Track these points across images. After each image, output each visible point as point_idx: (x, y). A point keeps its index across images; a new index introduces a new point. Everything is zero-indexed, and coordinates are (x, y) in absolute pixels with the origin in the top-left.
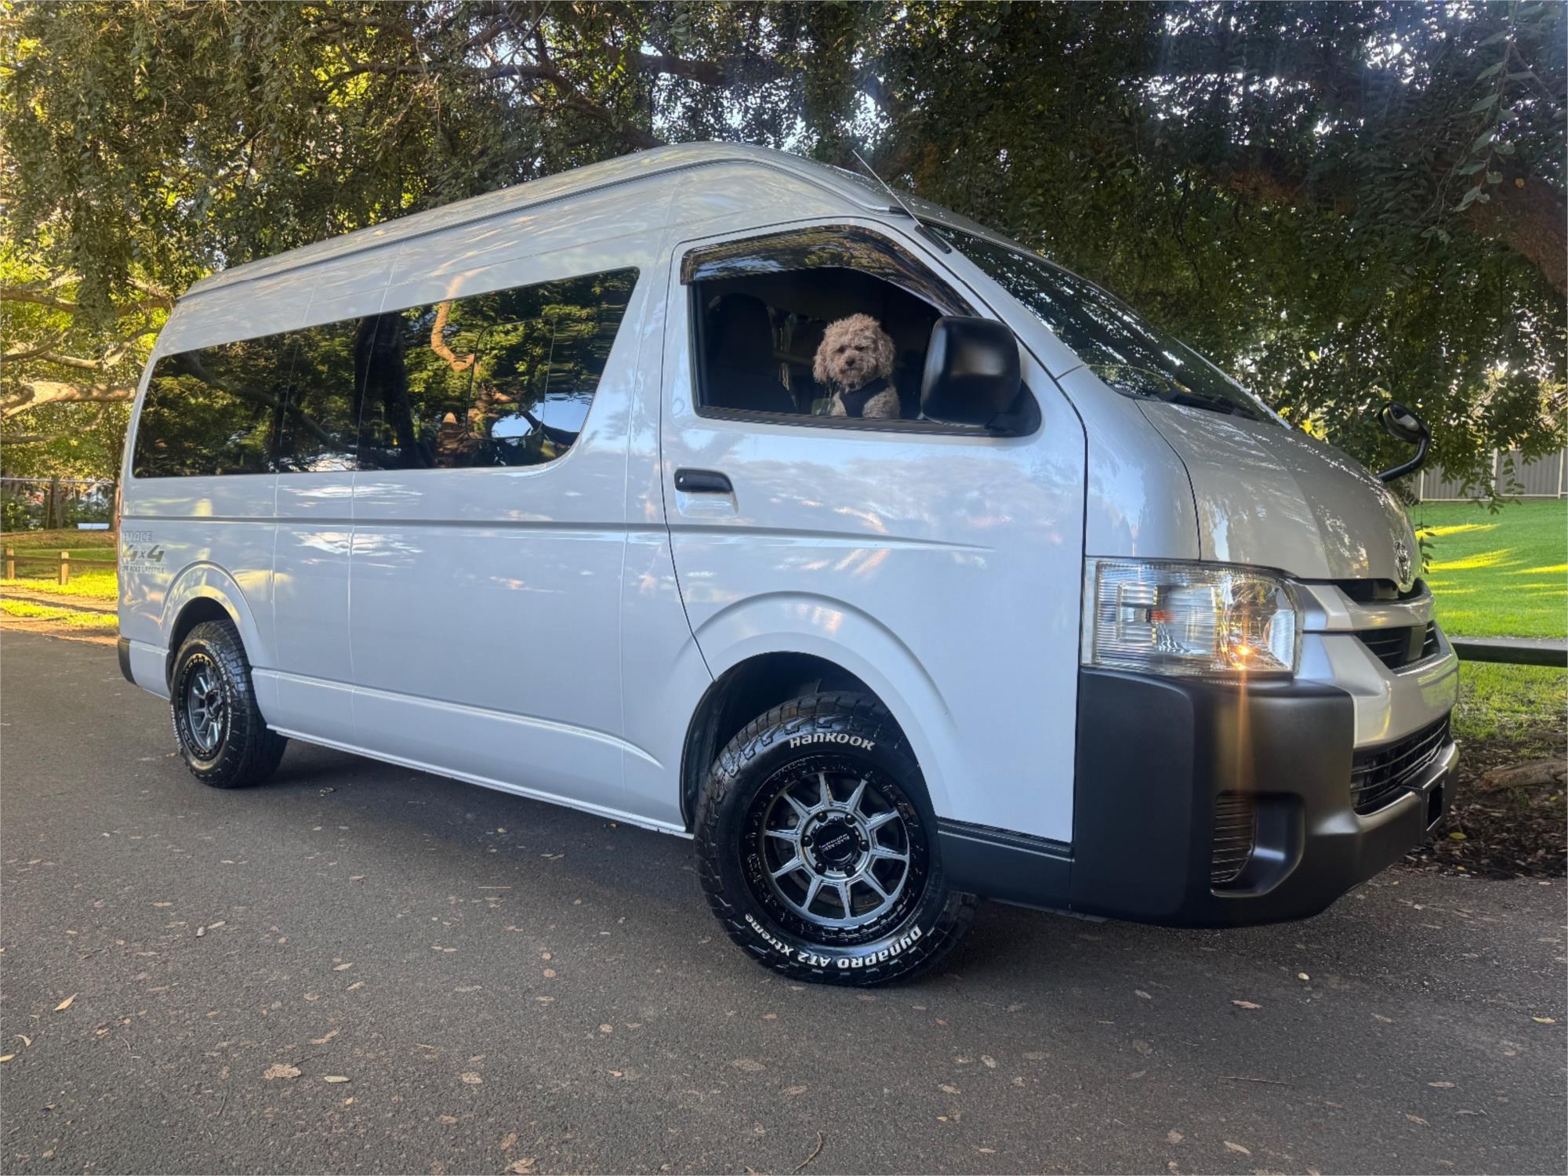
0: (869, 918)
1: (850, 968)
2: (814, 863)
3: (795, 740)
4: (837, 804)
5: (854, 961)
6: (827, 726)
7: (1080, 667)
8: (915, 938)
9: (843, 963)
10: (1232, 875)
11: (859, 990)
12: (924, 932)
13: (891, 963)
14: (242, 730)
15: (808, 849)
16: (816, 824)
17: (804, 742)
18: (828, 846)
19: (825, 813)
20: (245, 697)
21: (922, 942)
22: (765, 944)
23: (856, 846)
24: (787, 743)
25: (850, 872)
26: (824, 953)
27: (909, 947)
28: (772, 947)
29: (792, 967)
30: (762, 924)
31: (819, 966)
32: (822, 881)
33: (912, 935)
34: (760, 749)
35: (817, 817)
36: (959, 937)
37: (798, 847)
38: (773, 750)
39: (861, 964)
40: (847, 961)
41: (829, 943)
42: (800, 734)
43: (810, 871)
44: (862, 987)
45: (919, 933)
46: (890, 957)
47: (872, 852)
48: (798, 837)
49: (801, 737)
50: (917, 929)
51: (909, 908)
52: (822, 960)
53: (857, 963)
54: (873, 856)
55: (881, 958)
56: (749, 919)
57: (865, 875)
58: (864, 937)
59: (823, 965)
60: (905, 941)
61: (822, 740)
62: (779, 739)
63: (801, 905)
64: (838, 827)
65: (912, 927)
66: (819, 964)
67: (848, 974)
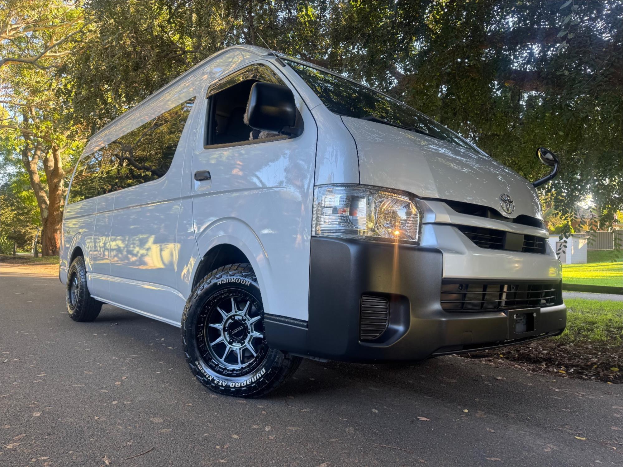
0: (246, 364)
1: (235, 387)
2: (228, 339)
3: (219, 282)
4: (238, 312)
5: (237, 384)
6: (232, 275)
7: (311, 236)
8: (262, 374)
9: (232, 385)
10: (376, 336)
11: (237, 398)
12: (267, 371)
13: (252, 385)
14: (82, 297)
15: (226, 333)
16: (230, 321)
17: (223, 283)
18: (235, 331)
19: (234, 316)
20: (85, 284)
21: (265, 376)
22: (203, 375)
23: (245, 332)
24: (216, 283)
25: (242, 343)
26: (225, 380)
27: (260, 378)
28: (205, 376)
29: (212, 386)
31: (222, 386)
32: (230, 348)
33: (262, 372)
34: (206, 286)
35: (230, 317)
36: (284, 374)
37: (222, 332)
38: (211, 286)
39: (239, 386)
40: (234, 384)
41: (228, 375)
42: (221, 279)
43: (226, 343)
44: (239, 397)
45: (265, 371)
46: (252, 383)
47: (251, 334)
48: (222, 327)
49: (222, 281)
50: (264, 370)
51: (261, 359)
52: (224, 383)
54: (251, 336)
55: (248, 383)
56: (197, 363)
57: (247, 345)
58: (242, 373)
59: (224, 385)
60: (258, 375)
61: (230, 282)
62: (214, 281)
63: (221, 358)
64: (239, 323)
65: (262, 368)
66: (222, 385)
67: (234, 390)
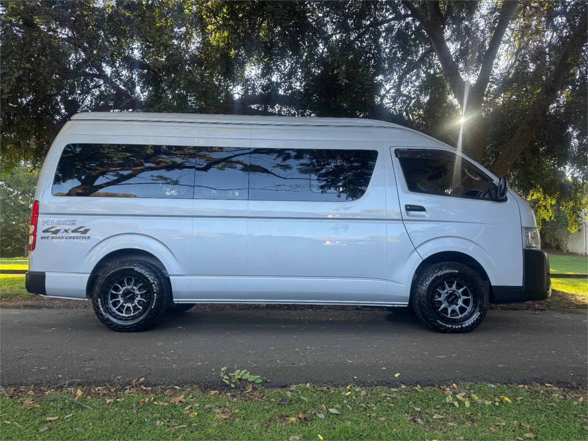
0: (466, 313)
1: (466, 326)
2: (448, 305)
3: (439, 275)
4: (450, 289)
6: (445, 269)
8: (479, 315)
9: (464, 326)
15: (446, 301)
16: (446, 295)
17: (441, 274)
18: (450, 299)
19: (448, 292)
21: (481, 315)
22: (444, 326)
23: (457, 298)
24: (437, 276)
25: (457, 305)
26: (459, 325)
27: (478, 317)
28: (446, 326)
29: (453, 330)
30: (442, 322)
31: (459, 328)
32: (451, 308)
34: (431, 279)
35: (446, 293)
37: (443, 302)
38: (434, 278)
41: (459, 322)
42: (440, 272)
43: (447, 307)
44: (471, 330)
45: (479, 313)
46: (474, 321)
47: (461, 298)
48: (443, 299)
51: (475, 308)
53: (467, 325)
55: (472, 322)
56: (438, 321)
57: (461, 304)
58: (467, 318)
60: (476, 316)
61: (445, 273)
62: (435, 275)
63: (448, 315)
64: (451, 295)
65: (477, 313)
67: (466, 328)
